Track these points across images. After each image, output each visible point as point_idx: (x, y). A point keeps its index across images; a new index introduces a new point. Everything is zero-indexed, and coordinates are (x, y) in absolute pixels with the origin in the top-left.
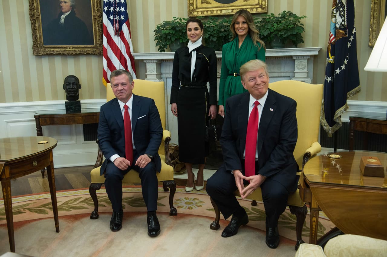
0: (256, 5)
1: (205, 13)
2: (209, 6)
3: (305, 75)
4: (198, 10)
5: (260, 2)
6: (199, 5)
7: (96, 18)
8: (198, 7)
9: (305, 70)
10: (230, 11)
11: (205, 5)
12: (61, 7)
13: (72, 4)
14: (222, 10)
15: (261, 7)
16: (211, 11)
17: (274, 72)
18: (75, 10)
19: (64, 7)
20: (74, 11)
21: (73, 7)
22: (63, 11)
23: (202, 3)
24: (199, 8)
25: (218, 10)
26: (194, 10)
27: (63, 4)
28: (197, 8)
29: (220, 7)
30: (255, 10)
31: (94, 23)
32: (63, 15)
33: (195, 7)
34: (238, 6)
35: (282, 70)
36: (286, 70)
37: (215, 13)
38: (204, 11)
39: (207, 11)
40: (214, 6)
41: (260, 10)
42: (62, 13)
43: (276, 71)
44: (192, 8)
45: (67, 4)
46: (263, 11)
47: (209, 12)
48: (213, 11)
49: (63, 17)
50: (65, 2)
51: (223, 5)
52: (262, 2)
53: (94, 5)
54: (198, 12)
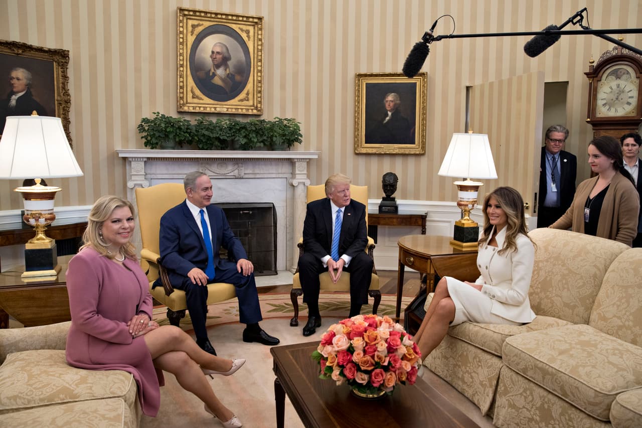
0: (251, 106)
1: (198, 108)
2: (201, 101)
3: (305, 177)
4: (188, 105)
5: (255, 104)
6: (190, 100)
7: (61, 103)
8: (189, 101)
9: (305, 172)
10: (225, 110)
11: (196, 101)
12: (12, 85)
13: (28, 82)
14: (216, 108)
15: (256, 108)
16: (204, 107)
17: (272, 173)
18: (32, 90)
19: (15, 85)
20: (31, 92)
21: (29, 87)
22: (15, 90)
23: (193, 97)
24: (190, 103)
25: (211, 107)
26: (184, 105)
27: (15, 81)
28: (187, 103)
29: (213, 104)
30: (250, 111)
31: (58, 109)
32: (14, 96)
33: (185, 101)
34: (232, 105)
35: (280, 171)
36: (283, 171)
37: (208, 110)
38: (196, 107)
39: (200, 107)
40: (207, 102)
41: (255, 112)
42: (13, 93)
43: (274, 172)
44: (182, 102)
45: (21, 82)
46: (259, 113)
47: (202, 109)
48: (207, 107)
49: (14, 98)
50: (18, 79)
51: (216, 102)
52: (257, 104)
53: (58, 88)
54: (188, 107)
